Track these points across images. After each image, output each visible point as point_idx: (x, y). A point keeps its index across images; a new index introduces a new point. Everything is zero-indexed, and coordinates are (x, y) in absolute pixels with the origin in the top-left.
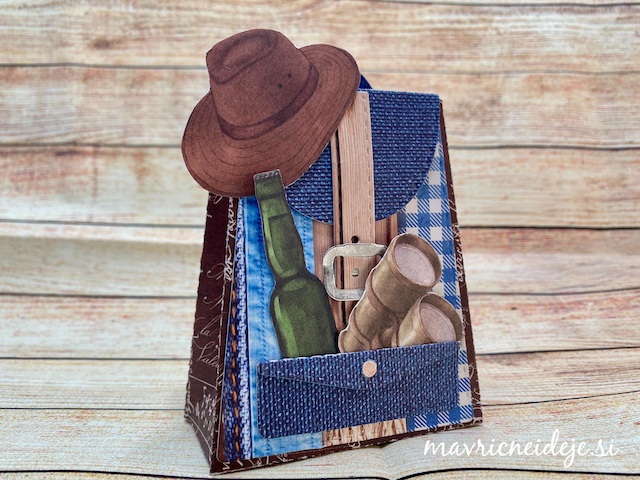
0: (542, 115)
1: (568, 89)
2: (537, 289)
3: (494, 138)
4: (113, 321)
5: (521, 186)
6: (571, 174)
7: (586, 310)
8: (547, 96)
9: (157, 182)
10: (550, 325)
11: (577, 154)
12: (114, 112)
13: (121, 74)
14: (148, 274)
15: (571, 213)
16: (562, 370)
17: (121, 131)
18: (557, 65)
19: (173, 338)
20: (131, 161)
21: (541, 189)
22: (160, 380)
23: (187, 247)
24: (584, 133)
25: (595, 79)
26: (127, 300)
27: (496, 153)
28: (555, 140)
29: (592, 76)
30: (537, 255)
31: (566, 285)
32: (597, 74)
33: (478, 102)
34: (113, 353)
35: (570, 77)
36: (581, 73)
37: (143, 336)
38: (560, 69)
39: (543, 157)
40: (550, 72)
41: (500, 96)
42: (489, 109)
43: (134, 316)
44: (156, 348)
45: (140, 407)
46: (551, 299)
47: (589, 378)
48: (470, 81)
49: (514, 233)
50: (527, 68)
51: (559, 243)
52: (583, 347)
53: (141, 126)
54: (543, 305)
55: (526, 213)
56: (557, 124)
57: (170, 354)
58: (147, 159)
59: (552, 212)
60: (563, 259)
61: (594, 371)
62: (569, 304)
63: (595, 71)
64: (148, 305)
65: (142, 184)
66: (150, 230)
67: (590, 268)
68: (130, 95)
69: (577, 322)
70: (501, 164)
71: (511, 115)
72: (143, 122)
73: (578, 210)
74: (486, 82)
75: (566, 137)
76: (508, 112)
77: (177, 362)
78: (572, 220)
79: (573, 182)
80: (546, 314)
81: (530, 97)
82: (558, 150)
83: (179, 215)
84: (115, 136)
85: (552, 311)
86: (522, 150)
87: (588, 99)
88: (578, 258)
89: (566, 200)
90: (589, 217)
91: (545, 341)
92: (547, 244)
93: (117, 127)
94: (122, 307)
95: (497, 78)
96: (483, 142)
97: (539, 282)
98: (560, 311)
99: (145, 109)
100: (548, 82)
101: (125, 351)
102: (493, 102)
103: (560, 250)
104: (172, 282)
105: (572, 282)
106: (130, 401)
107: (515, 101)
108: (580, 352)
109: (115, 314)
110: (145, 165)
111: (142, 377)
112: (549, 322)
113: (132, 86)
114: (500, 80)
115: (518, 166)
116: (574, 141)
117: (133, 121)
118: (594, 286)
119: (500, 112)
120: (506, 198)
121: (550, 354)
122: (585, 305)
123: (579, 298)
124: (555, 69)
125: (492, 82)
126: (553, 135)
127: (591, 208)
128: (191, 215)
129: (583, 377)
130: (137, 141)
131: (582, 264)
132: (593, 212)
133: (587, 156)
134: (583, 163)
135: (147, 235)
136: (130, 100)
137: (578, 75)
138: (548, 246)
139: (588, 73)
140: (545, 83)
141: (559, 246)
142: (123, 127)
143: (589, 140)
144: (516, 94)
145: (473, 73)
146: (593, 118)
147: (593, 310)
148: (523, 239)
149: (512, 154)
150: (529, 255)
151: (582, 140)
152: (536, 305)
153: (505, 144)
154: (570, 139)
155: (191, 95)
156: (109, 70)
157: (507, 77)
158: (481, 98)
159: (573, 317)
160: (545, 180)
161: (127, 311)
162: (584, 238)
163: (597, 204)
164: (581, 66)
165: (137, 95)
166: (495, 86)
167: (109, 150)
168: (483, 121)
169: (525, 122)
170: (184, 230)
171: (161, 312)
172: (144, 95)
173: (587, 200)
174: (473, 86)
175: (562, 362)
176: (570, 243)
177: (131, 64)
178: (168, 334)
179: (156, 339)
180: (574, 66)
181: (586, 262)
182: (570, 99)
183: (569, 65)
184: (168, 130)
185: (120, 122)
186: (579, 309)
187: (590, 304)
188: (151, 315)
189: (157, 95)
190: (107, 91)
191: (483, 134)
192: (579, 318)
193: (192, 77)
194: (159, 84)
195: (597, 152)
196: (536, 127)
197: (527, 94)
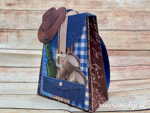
0: (117, 22)
1: (123, 16)
2: (115, 65)
3: (105, 28)
4: (10, 73)
5: (112, 40)
6: (124, 37)
7: (127, 70)
8: (119, 18)
9: (22, 39)
10: (118, 74)
11: (126, 32)
12: (12, 21)
13: (14, 12)
14: (19, 61)
15: (124, 46)
16: (119, 85)
17: (14, 26)
18: (121, 10)
19: (25, 77)
20: (16, 34)
21: (117, 40)
22: (20, 87)
23: (29, 55)
24: (128, 27)
25: (130, 13)
26: (14, 68)
27: (106, 32)
28: (120, 28)
29: (129, 13)
30: (116, 57)
31: (122, 64)
32: (131, 12)
33: (101, 19)
34: (9, 81)
35: (124, 13)
36: (127, 12)
37: (17, 77)
38: (122, 11)
39: (117, 32)
40: (119, 12)
41: (107, 18)
42: (104, 21)
43: (16, 72)
44: (20, 80)
45: (14, 94)
46: (118, 68)
47: (125, 87)
48: (100, 14)
49: (110, 51)
50: (113, 11)
51: (121, 54)
52: (125, 79)
53: (19, 25)
54: (116, 69)
55: (113, 46)
56: (121, 24)
57: (23, 81)
58: (20, 33)
59: (119, 46)
60: (122, 58)
61: (126, 85)
62: (123, 69)
63: (130, 11)
64: (19, 69)
65: (19, 39)
66: (20, 50)
67: (129, 60)
68: (16, 17)
69: (124, 73)
70: (107, 34)
71: (110, 22)
72: (19, 24)
73: (126, 46)
74: (103, 14)
75: (123, 28)
76: (109, 21)
77: (25, 83)
78: (124, 48)
79: (125, 39)
80: (117, 71)
81: (114, 18)
82: (121, 31)
83: (28, 47)
84: (12, 27)
85: (118, 70)
86: (112, 31)
87: (128, 18)
88: (126, 57)
89: (123, 43)
90: (128, 47)
91: (116, 78)
92: (118, 54)
93: (13, 25)
94: (13, 70)
95: (106, 13)
96: (103, 29)
97: (116, 63)
98: (121, 71)
99: (20, 21)
100: (119, 14)
101: (13, 80)
102: (105, 19)
103: (121, 56)
104: (25, 63)
105: (124, 63)
106: (12, 93)
107: (111, 19)
108: (124, 81)
109: (11, 71)
110: (19, 34)
111: (16, 87)
112: (117, 73)
113: (17, 15)
114: (107, 14)
115: (111, 35)
116: (125, 29)
117: (17, 24)
118: (129, 64)
119: (107, 21)
120: (108, 43)
121: (117, 81)
122: (127, 69)
123: (125, 67)
124: (120, 11)
125: (105, 14)
126: (120, 27)
127: (129, 45)
128: (30, 47)
129: (123, 87)
130: (17, 28)
131: (127, 59)
132: (129, 46)
133: (128, 32)
134: (127, 34)
135: (19, 52)
136: (16, 18)
137: (126, 13)
138: (118, 55)
139: (128, 12)
140: (118, 14)
141: (121, 55)
142: (14, 25)
143: (129, 28)
144: (111, 17)
145: (100, 12)
146: (130, 23)
147: (128, 70)
148: (112, 53)
149: (110, 32)
150: (114, 57)
151: (127, 28)
152: (115, 69)
153: (108, 29)
154: (124, 28)
155: (31, 17)
156: (11, 11)
157: (109, 13)
158: (102, 18)
159: (123, 72)
160: (118, 38)
161: (14, 70)
162: (127, 53)
163: (131, 44)
164: (127, 10)
165: (18, 17)
166: (106, 15)
167: (11, 31)
168: (103, 24)
169: (113, 24)
170: (29, 50)
171: (22, 71)
172: (19, 17)
173: (128, 43)
174: (100, 15)
175: (119, 83)
176: (124, 54)
177: (16, 9)
178: (23, 76)
179: (20, 77)
180: (125, 10)
181: (128, 58)
182: (124, 18)
183: (124, 10)
184: (25, 26)
185: (14, 24)
186: (125, 70)
187: (128, 69)
188: (20, 72)
189: (22, 17)
190: (10, 16)
191: (103, 27)
192: (125, 72)
193: (31, 13)
194: (23, 14)
195: (131, 31)
196: (116, 25)
197: (113, 17)
